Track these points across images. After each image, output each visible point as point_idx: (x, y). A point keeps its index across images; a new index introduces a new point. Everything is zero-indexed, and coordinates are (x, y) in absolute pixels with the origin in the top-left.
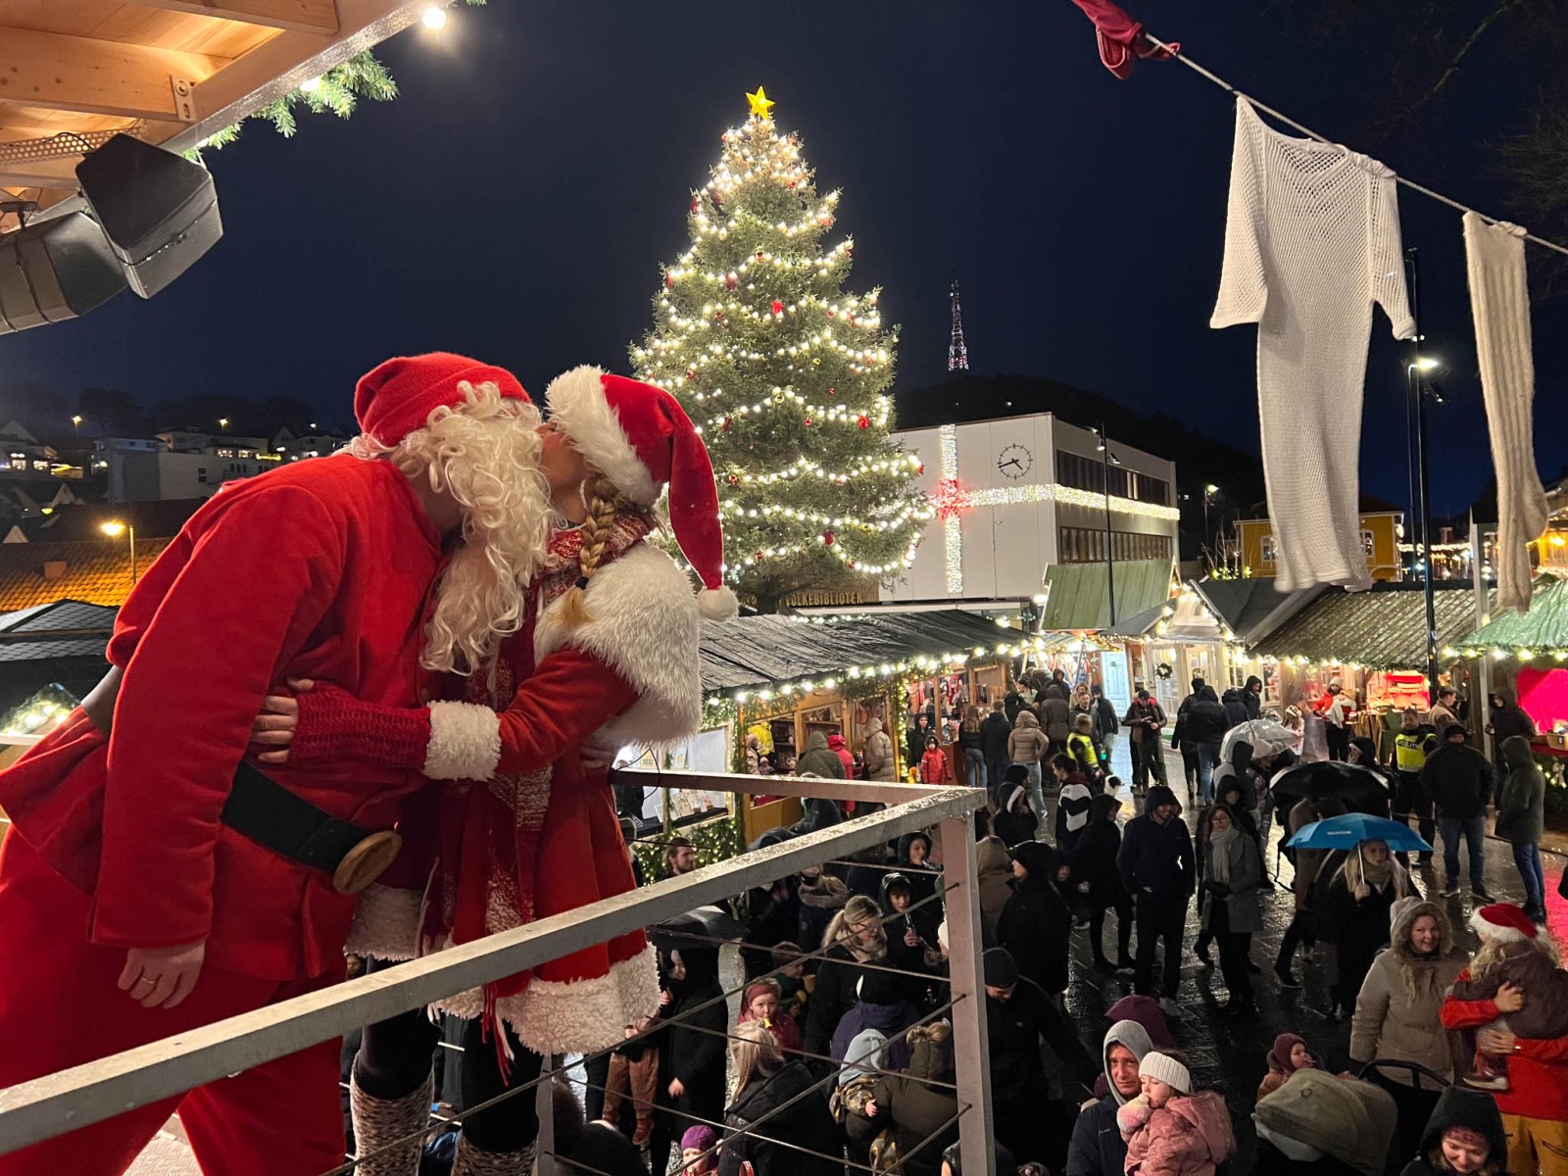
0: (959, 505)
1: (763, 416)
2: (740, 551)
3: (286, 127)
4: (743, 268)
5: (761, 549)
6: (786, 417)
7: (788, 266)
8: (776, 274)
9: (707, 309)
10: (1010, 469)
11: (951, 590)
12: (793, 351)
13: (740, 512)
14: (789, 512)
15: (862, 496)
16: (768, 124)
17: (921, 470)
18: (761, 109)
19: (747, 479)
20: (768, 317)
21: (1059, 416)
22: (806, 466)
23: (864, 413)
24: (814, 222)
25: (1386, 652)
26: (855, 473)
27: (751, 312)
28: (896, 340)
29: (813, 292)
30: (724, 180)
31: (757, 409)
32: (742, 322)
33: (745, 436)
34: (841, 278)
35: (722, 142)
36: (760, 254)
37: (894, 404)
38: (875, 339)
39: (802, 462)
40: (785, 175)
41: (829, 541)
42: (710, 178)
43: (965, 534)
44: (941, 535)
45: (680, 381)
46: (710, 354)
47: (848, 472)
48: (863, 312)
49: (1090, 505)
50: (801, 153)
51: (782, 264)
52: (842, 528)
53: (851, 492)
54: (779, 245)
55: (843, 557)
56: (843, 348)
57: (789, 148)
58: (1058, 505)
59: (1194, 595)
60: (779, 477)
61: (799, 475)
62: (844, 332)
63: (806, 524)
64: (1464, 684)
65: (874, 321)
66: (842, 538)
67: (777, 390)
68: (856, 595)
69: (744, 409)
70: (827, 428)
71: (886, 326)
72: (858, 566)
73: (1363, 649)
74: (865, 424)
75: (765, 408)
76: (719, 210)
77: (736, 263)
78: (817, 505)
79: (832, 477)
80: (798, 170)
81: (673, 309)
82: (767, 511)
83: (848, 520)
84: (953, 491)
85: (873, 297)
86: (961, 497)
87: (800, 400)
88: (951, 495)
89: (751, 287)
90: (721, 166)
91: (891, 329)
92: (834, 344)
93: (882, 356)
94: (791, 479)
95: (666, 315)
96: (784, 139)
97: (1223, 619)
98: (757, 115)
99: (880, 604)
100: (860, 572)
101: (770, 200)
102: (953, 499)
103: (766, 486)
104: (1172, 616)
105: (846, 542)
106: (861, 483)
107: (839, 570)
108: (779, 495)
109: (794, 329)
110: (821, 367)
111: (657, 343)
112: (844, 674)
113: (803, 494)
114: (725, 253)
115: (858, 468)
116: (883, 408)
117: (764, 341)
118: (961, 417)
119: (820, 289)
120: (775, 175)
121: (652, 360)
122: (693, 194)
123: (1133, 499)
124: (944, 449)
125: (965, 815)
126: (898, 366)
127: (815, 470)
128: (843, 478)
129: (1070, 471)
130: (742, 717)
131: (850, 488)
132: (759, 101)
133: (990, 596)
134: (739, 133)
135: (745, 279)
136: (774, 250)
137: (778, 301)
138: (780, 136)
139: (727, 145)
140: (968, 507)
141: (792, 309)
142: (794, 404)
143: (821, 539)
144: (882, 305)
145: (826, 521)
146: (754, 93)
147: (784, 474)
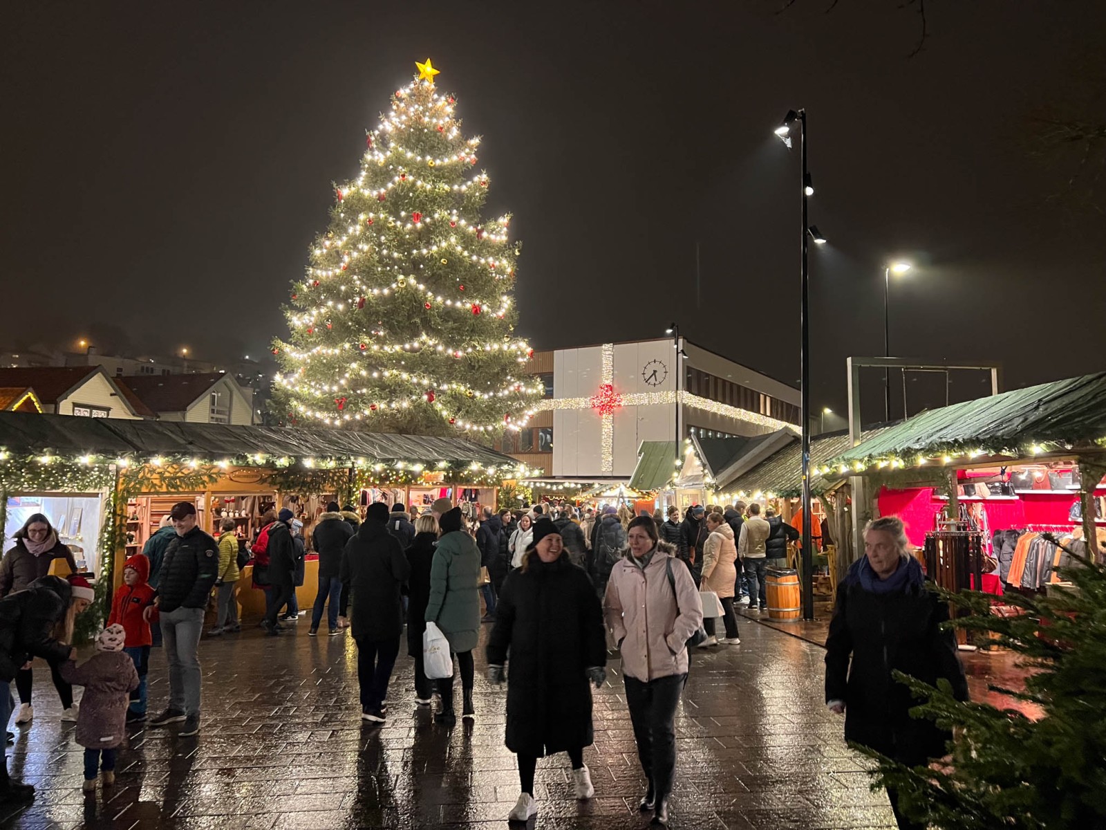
0: (613, 404)
1: (391, 299)
2: (361, 405)
5: (374, 403)
6: (411, 301)
7: (429, 188)
8: (417, 193)
9: (362, 217)
11: (604, 470)
12: (425, 252)
13: (364, 373)
14: (405, 376)
16: (429, 85)
18: (427, 75)
19: (375, 348)
20: (409, 226)
21: (688, 340)
22: (426, 340)
23: (477, 302)
24: (456, 159)
26: (471, 351)
28: (517, 254)
30: (390, 124)
31: (386, 292)
33: (377, 313)
35: (394, 96)
36: (402, 175)
38: (499, 251)
39: (424, 337)
41: (431, 399)
42: (381, 122)
43: (616, 426)
44: (599, 427)
45: (338, 271)
46: (359, 251)
47: (465, 349)
49: (719, 413)
51: (424, 186)
52: (449, 392)
53: (469, 366)
54: (421, 171)
55: (445, 413)
56: (466, 253)
57: (445, 107)
58: (686, 408)
60: (402, 348)
61: (419, 348)
63: (417, 386)
65: (502, 237)
66: (446, 399)
67: (402, 278)
69: (376, 292)
70: (448, 314)
71: (511, 242)
72: (459, 423)
74: (476, 310)
75: (392, 291)
76: (383, 142)
77: (386, 182)
79: (450, 351)
82: (387, 374)
83: (454, 386)
85: (504, 220)
86: (614, 398)
87: (422, 287)
88: (607, 396)
90: (390, 113)
91: (515, 245)
92: (459, 249)
93: (507, 265)
94: (413, 350)
96: (442, 98)
97: (708, 466)
98: (422, 78)
100: (461, 428)
102: (609, 399)
103: (389, 354)
105: (449, 402)
106: (478, 360)
107: (440, 424)
109: (426, 236)
110: (448, 266)
113: (420, 363)
114: (380, 175)
115: (472, 346)
116: (504, 306)
123: (765, 414)
124: (604, 362)
127: (435, 345)
128: (460, 354)
131: (468, 363)
132: (427, 69)
134: (408, 91)
136: (418, 175)
137: (417, 213)
138: (440, 95)
139: (397, 99)
140: (619, 406)
141: (428, 220)
142: (416, 290)
143: (425, 397)
144: (511, 226)
145: (435, 385)
146: (424, 63)
147: (407, 346)
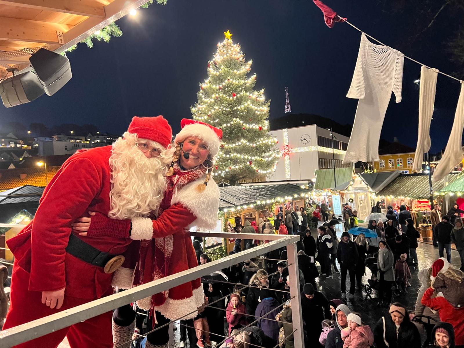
0: (289, 152)
1: (230, 127)
2: (224, 167)
3: (90, 45)
4: (224, 84)
5: (230, 166)
6: (237, 127)
7: (237, 83)
8: (234, 85)
9: (214, 96)
10: (304, 141)
11: (287, 178)
12: (239, 108)
13: (224, 155)
14: (239, 155)
15: (260, 150)
16: (231, 41)
17: (278, 142)
18: (228, 37)
19: (226, 146)
20: (231, 98)
21: (318, 125)
22: (243, 142)
23: (260, 126)
24: (244, 70)
25: (417, 194)
26: (258, 143)
27: (226, 96)
28: (269, 104)
29: (245, 90)
30: (218, 58)
31: (229, 125)
32: (224, 99)
33: (225, 133)
34: (253, 86)
35: (217, 46)
36: (229, 80)
37: (269, 123)
38: (264, 103)
39: (242, 140)
40: (236, 56)
41: (251, 164)
42: (213, 57)
43: (291, 161)
44: (284, 161)
45: (206, 117)
46: (215, 109)
47: (256, 143)
48: (260, 96)
49: (328, 152)
50: (241, 50)
51: (235, 82)
52: (254, 160)
53: (257, 149)
54: (234, 77)
55: (255, 168)
56: (253, 107)
57: (237, 48)
58: (318, 152)
59: (360, 178)
60: (236, 145)
61: (241, 144)
62: (254, 102)
63: (244, 159)
64: (441, 203)
65: (263, 99)
66: (255, 163)
67: (234, 119)
68: (259, 180)
69: (225, 125)
70: (249, 130)
71: (267, 100)
72: (259, 171)
73: (411, 193)
74: (261, 128)
75: (231, 125)
76: (216, 66)
77: (222, 82)
78: (247, 153)
79: (251, 145)
80: (240, 54)
81: (203, 96)
82: (232, 155)
83: (256, 157)
84: (287, 148)
85: (262, 91)
86: (289, 150)
87: (241, 122)
88: (286, 149)
89: (226, 89)
90: (217, 54)
91: (268, 101)
92: (251, 105)
93: (265, 109)
94: (239, 146)
95: (201, 98)
96: (235, 45)
97: (368, 185)
98: (227, 38)
99: (266, 182)
100: (260, 173)
101: (231, 64)
102: (287, 151)
103: (232, 148)
104: (353, 184)
105: (256, 164)
106: (260, 146)
107: (253, 172)
108: (235, 150)
109: (239, 101)
110: (247, 112)
111: (199, 106)
112: (256, 203)
113: (243, 150)
114: (219, 79)
115: (259, 142)
116: (266, 124)
117: (230, 105)
118: (289, 126)
119: (247, 90)
120: (233, 56)
121: (198, 111)
122: (209, 62)
123: (341, 150)
124: (284, 136)
125: (294, 243)
126: (270, 112)
127: (246, 143)
128: (255, 145)
129: (322, 142)
130: (226, 216)
131: (257, 148)
132: (228, 34)
133: (299, 179)
134: (222, 44)
135: (225, 87)
136: (233, 78)
137: (234, 93)
138: (234, 44)
139: (218, 47)
140: (292, 153)
141: (238, 95)
142: (240, 123)
143: (248, 163)
144: (265, 94)
145: (250, 158)
146: (226, 32)
147: (237, 144)
